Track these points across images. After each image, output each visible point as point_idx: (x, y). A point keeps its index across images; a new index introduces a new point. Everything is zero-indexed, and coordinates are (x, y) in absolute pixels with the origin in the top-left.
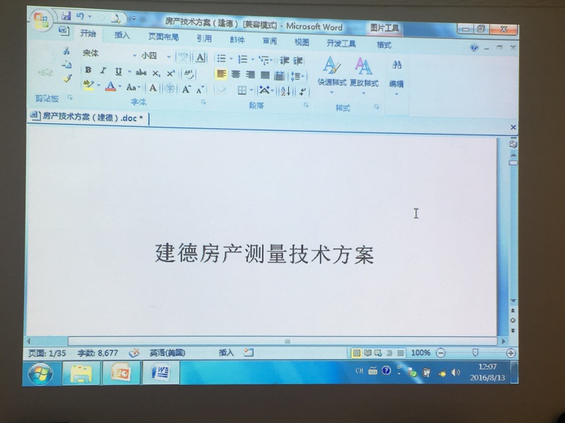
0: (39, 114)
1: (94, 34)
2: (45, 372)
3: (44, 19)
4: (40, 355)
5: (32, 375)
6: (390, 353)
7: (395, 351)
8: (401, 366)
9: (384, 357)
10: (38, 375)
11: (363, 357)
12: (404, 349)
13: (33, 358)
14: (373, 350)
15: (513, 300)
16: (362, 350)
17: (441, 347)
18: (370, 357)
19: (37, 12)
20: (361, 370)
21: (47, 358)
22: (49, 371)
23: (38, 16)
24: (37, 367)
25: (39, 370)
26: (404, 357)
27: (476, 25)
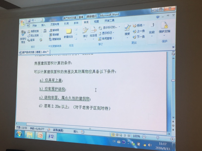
0: (21, 52)
1: (36, 26)
2: (20, 133)
3: (24, 22)
4: (19, 128)
5: (17, 134)
6: (125, 136)
7: (127, 135)
8: (129, 141)
9: (123, 137)
10: (18, 134)
11: (115, 136)
12: (130, 134)
13: (17, 129)
14: (119, 134)
15: (173, 117)
16: (115, 134)
17: (144, 134)
18: (118, 136)
19: (22, 20)
20: (115, 141)
21: (21, 129)
22: (21, 133)
23: (22, 22)
24: (18, 132)
25: (19, 133)
26: (130, 137)
27: (159, 8)
